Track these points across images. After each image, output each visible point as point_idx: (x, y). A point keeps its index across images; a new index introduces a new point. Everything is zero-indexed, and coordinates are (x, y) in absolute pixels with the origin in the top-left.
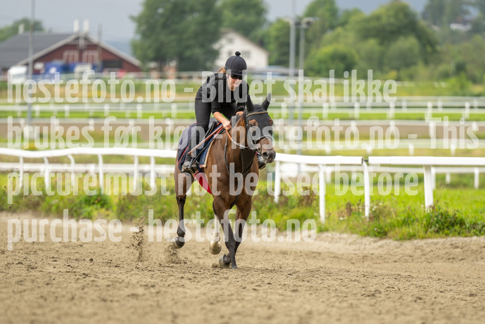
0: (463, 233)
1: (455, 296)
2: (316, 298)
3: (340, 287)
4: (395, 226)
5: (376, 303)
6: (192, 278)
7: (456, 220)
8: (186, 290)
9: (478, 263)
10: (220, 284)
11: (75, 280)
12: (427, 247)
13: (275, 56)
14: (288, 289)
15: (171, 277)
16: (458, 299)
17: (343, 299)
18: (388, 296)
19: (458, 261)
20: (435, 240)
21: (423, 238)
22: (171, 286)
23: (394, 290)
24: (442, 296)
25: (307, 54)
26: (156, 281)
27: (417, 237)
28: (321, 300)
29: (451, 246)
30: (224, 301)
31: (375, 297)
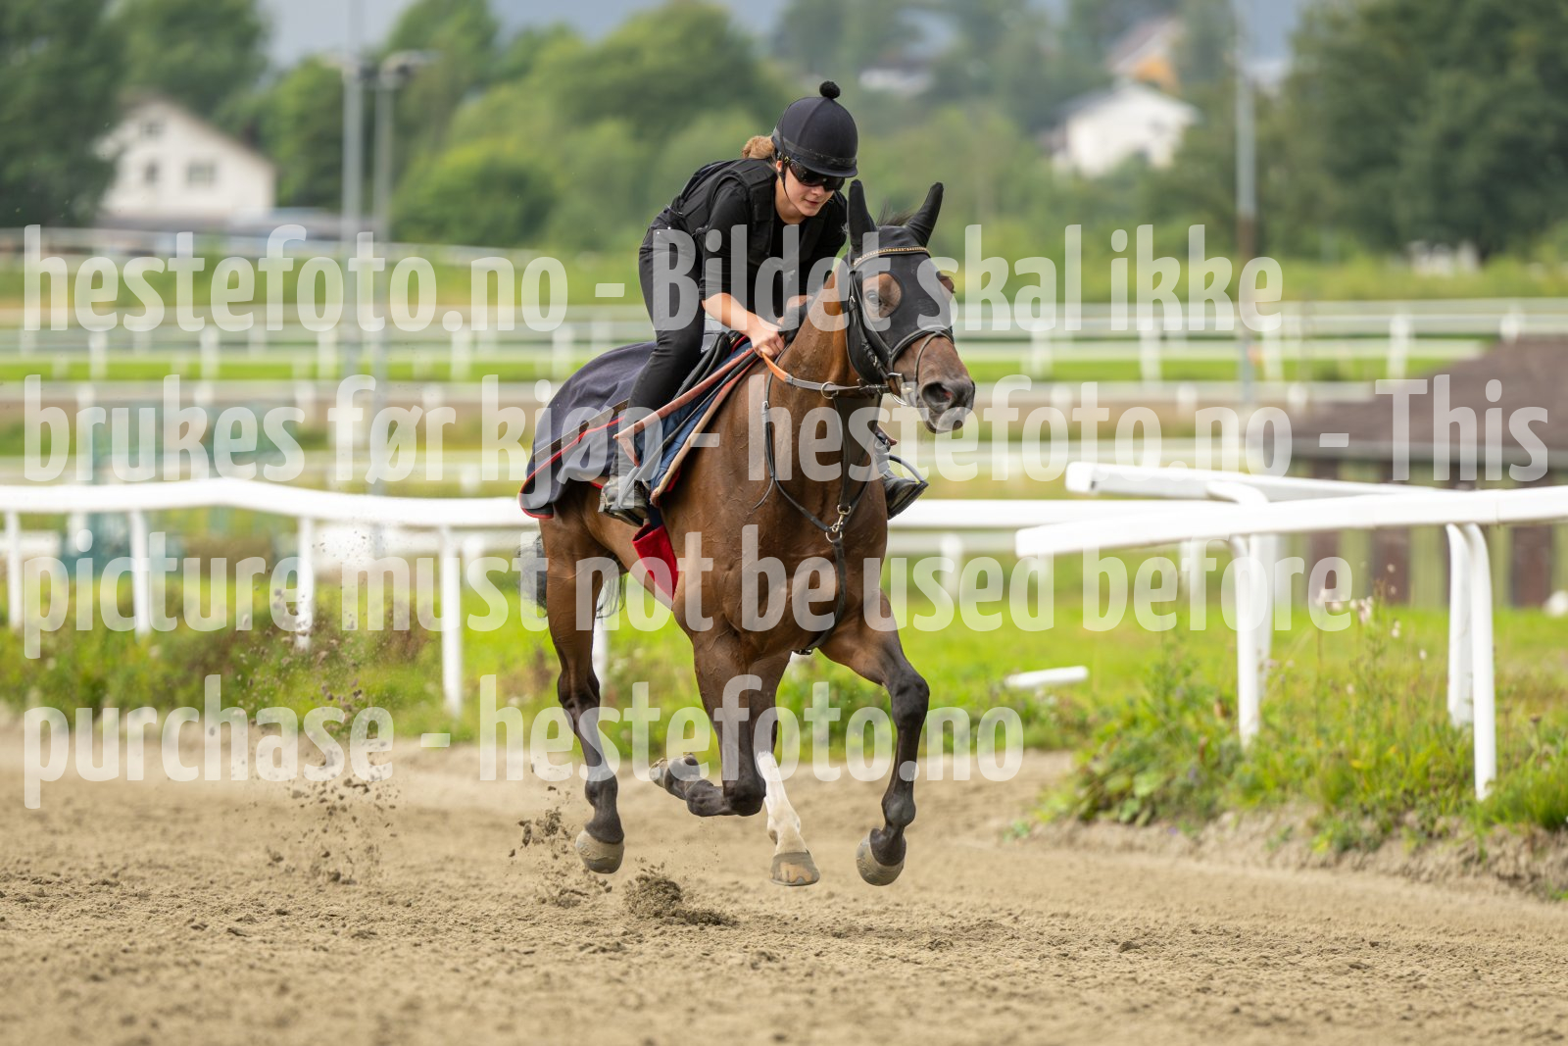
1: (882, 947)
2: (433, 956)
3: (510, 921)
5: (626, 973)
6: (32, 897)
8: (11, 935)
9: (956, 842)
10: (123, 915)
13: (297, 178)
14: (342, 931)
16: (894, 957)
17: (519, 962)
18: (666, 951)
24: (840, 949)
25: (399, 171)
28: (449, 964)
30: (135, 971)
31: (625, 954)
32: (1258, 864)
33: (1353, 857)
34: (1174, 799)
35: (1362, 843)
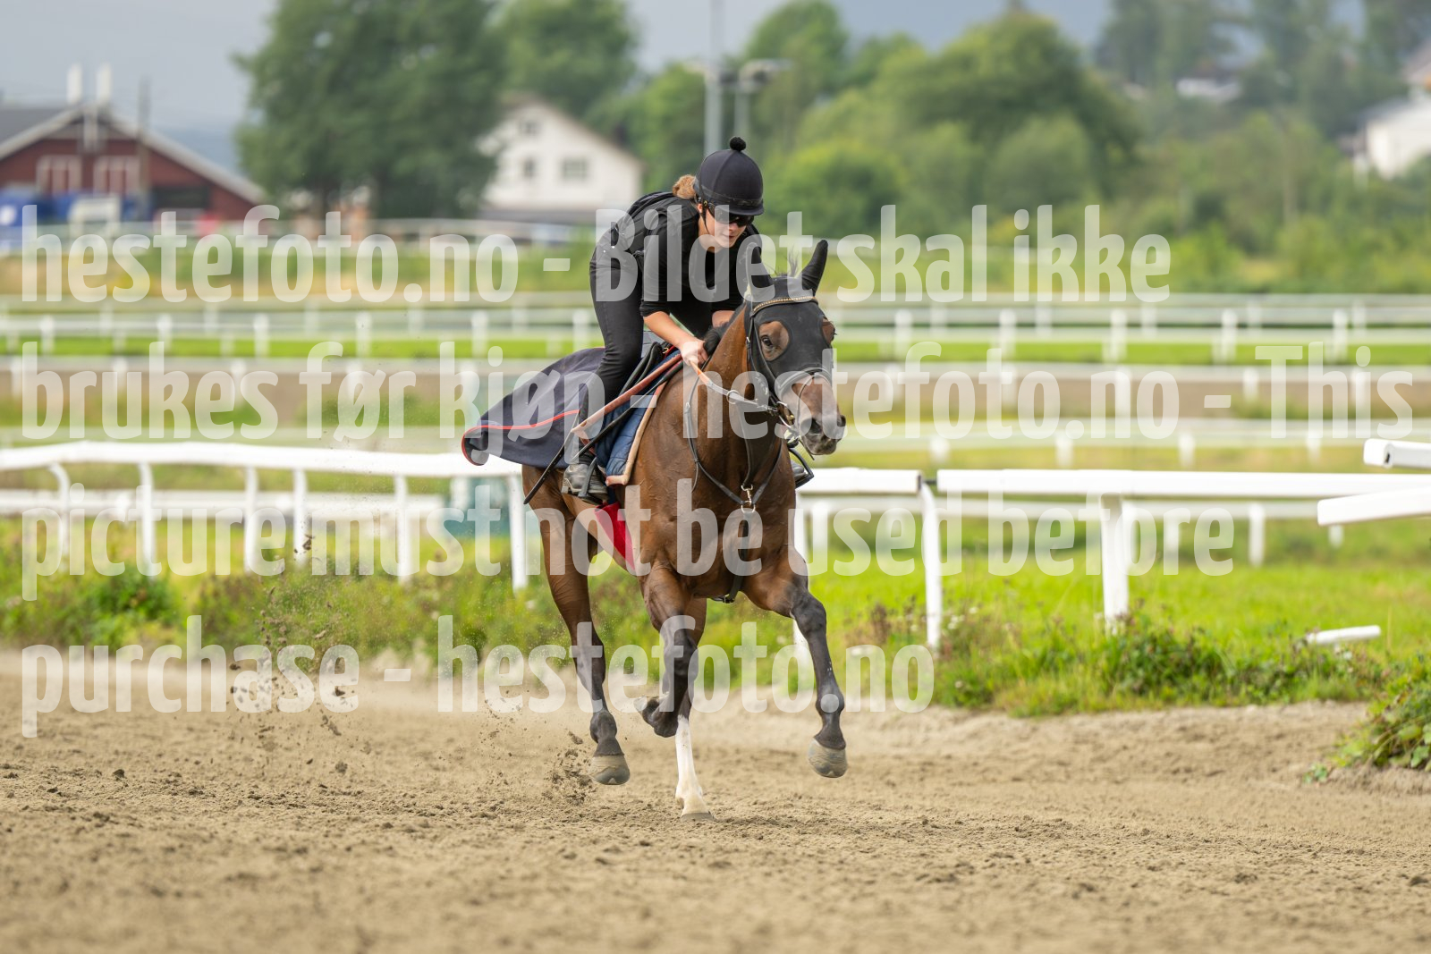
0: (1215, 696)
1: (1193, 880)
2: (784, 885)
3: (853, 854)
4: (1014, 676)
5: (958, 902)
6: (417, 828)
7: (1196, 656)
8: (398, 863)
9: (1261, 784)
10: (500, 845)
11: (70, 834)
12: (1110, 737)
13: (664, 175)
14: (699, 861)
15: (355, 824)
16: (1203, 889)
17: (861, 890)
18: (995, 882)
19: (1203, 779)
20: (1134, 717)
21: (1098, 710)
22: (355, 850)
23: (1013, 862)
24: (1155, 881)
26: (311, 835)
27: (1081, 706)
28: (797, 892)
29: (1181, 734)
30: (510, 895)
31: (958, 884)
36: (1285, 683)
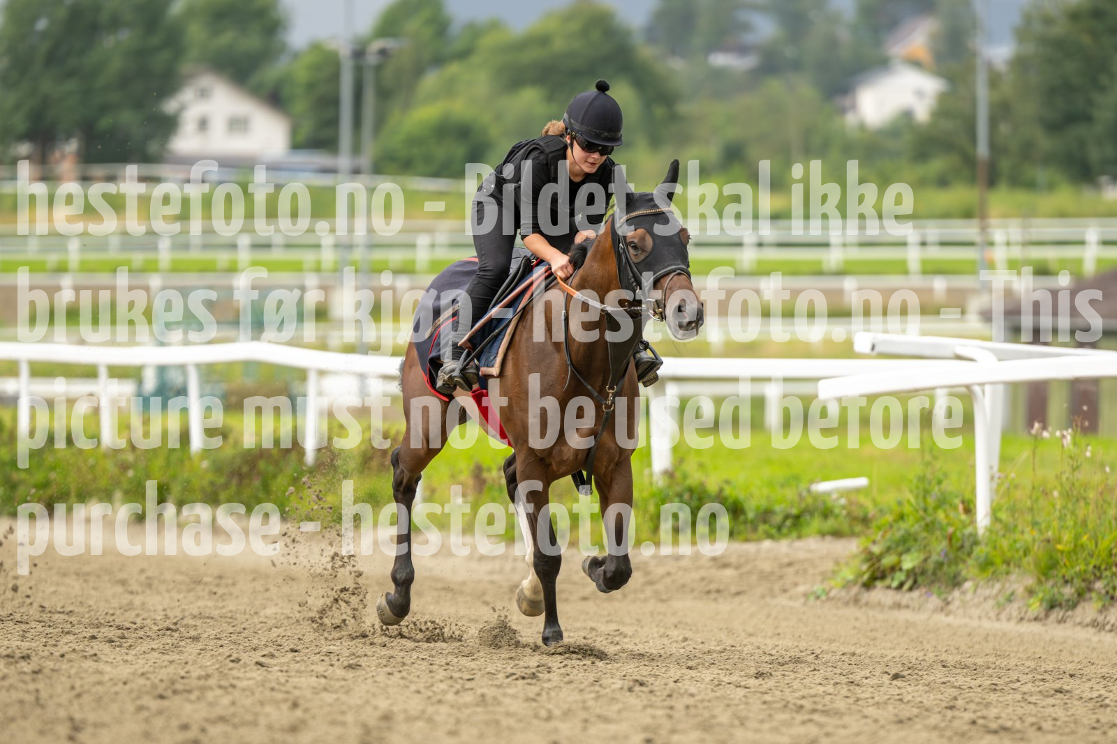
0: (739, 533)
1: (721, 677)
2: (402, 682)
3: (457, 657)
5: (539, 695)
6: (116, 639)
7: (723, 503)
8: (101, 666)
9: (774, 602)
10: (181, 652)
12: (657, 566)
13: (307, 129)
14: (337, 663)
15: (68, 636)
16: (730, 683)
17: (463, 686)
18: (567, 679)
19: (730, 598)
22: (67, 656)
24: (692, 678)
25: (379, 124)
26: (33, 645)
28: (413, 688)
29: (713, 563)
30: (189, 691)
31: (539, 680)
32: (989, 618)
33: (1057, 614)
34: (930, 572)
35: (1064, 604)
36: (794, 523)
